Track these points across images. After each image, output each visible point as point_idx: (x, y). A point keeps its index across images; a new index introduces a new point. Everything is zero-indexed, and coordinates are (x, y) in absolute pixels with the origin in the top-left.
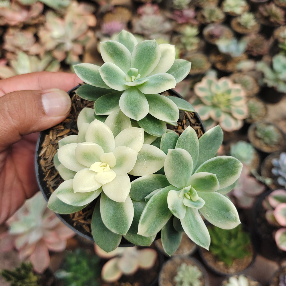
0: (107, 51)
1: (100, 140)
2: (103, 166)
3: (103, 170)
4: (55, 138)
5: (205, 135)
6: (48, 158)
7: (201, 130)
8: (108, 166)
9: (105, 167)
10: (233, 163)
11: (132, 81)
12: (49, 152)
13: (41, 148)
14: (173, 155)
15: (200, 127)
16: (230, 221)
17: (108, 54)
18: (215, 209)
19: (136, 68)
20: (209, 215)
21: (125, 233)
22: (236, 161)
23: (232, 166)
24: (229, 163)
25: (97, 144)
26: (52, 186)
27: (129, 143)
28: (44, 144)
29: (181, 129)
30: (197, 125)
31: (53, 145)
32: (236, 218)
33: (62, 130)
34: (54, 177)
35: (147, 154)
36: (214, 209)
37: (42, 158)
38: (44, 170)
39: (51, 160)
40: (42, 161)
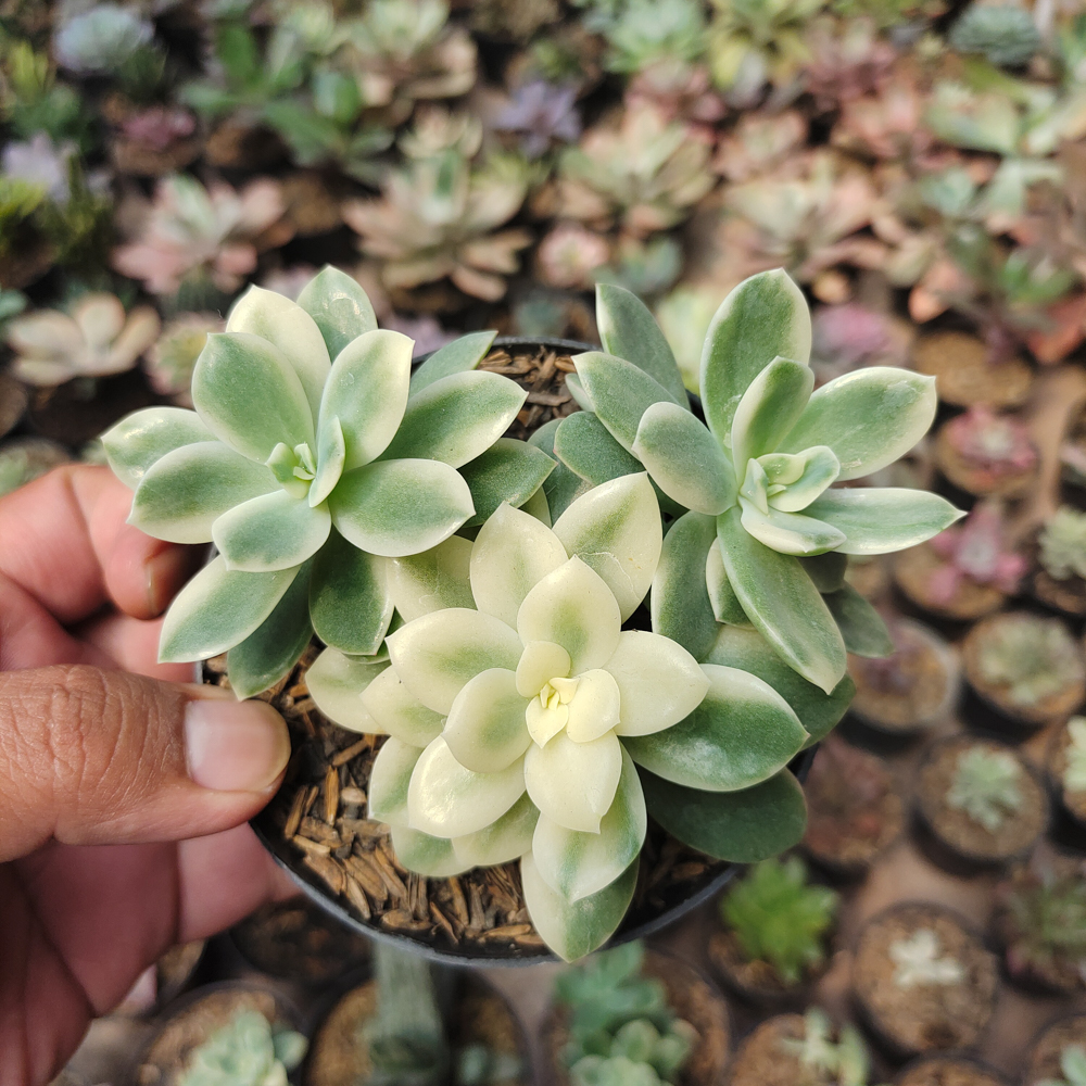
0: (170, 514)
1: (464, 661)
2: (549, 698)
3: (561, 707)
4: (335, 833)
5: (609, 341)
6: (389, 895)
7: (563, 359)
8: (560, 682)
9: (557, 695)
10: (756, 294)
11: (310, 481)
12: (369, 879)
13: (342, 900)
14: (654, 446)
15: (553, 355)
16: (912, 404)
17: (179, 515)
18: (853, 432)
19: (274, 447)
20: (856, 459)
21: (801, 735)
22: (756, 284)
23: (761, 303)
24: (749, 306)
25: (471, 677)
26: (490, 923)
27: (521, 578)
28: (335, 883)
29: (528, 416)
30: (542, 360)
31: (353, 852)
32: (914, 384)
33: (320, 798)
34: (459, 904)
35: (591, 533)
36: (848, 434)
37: (379, 912)
38: (424, 925)
39: (402, 885)
40: (389, 919)
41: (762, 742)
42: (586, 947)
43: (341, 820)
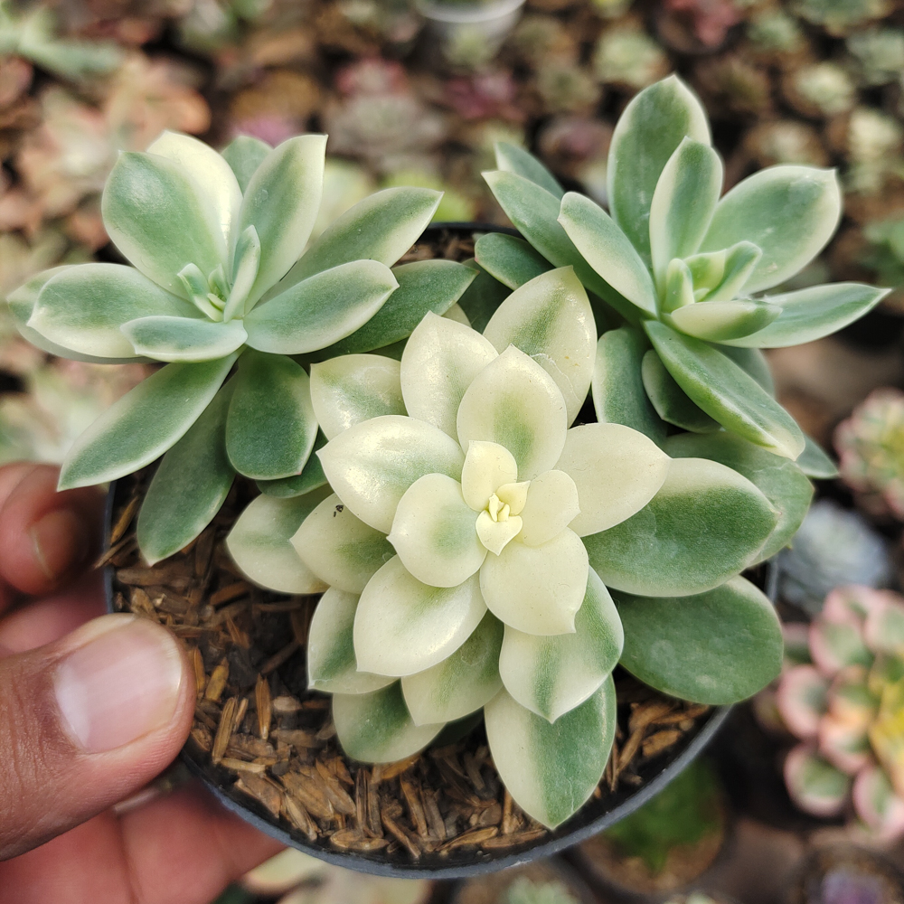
2: (499, 512)
4: (270, 747)
9: (507, 507)
12: (311, 795)
24: (646, 119)
26: (452, 831)
28: (273, 804)
33: (252, 710)
35: (523, 334)
37: (326, 833)
38: (378, 843)
39: (350, 800)
40: (339, 840)
41: (732, 530)
42: (569, 805)
43: (275, 733)
